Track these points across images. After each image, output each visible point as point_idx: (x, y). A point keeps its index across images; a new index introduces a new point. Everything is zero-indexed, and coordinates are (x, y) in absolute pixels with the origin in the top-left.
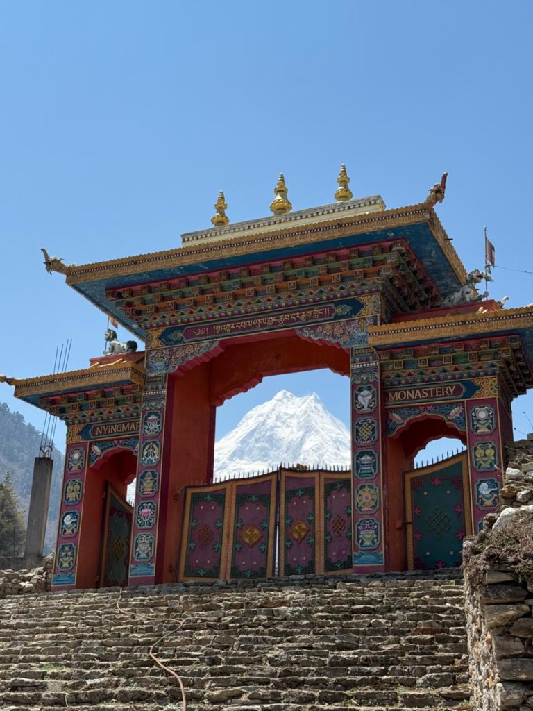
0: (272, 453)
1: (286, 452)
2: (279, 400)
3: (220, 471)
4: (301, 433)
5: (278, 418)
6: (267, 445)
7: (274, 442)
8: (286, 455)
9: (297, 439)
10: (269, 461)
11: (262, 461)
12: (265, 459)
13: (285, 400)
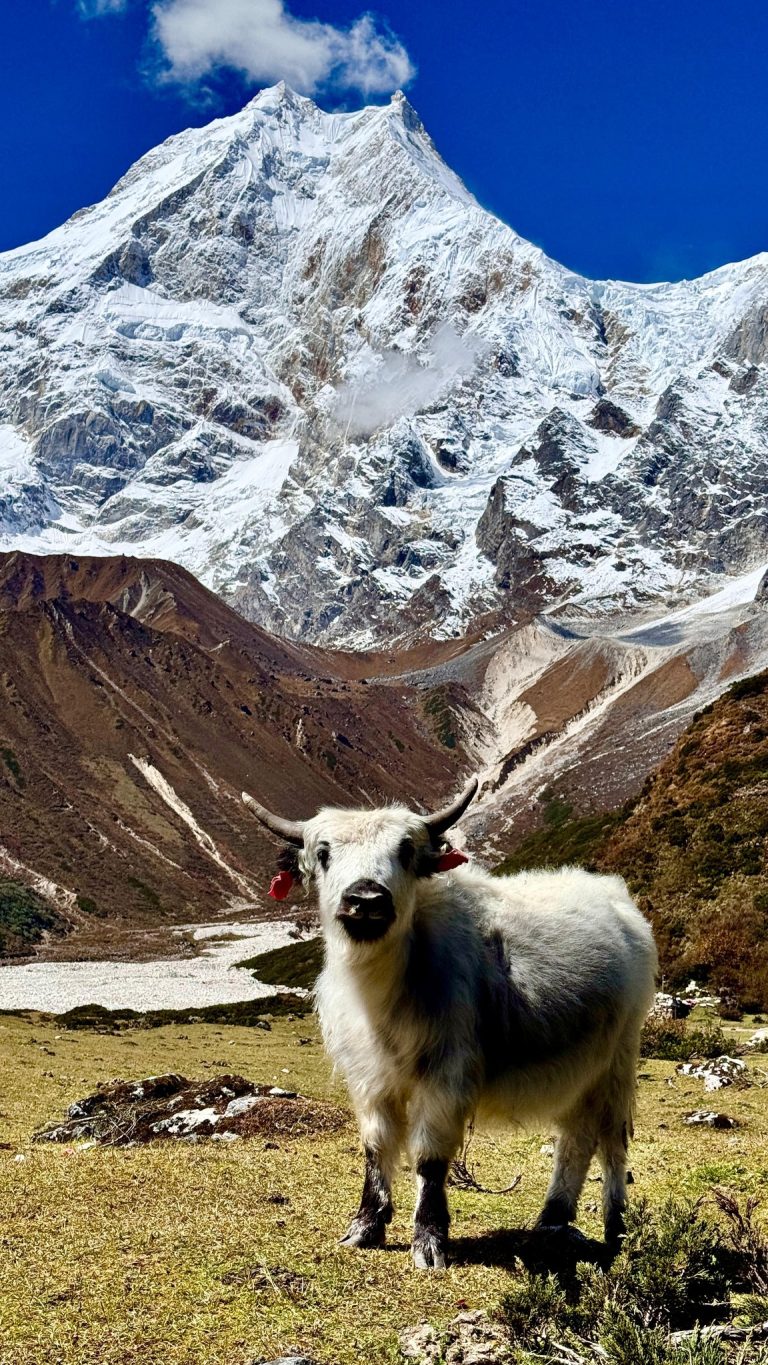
0: (251, 276)
1: (307, 274)
2: (268, 112)
3: (61, 317)
4: (366, 213)
5: (269, 164)
6: (233, 245)
7: (259, 237)
8: (307, 283)
9: (353, 229)
10: (243, 304)
11: (214, 299)
12: (228, 292)
13: (288, 114)
